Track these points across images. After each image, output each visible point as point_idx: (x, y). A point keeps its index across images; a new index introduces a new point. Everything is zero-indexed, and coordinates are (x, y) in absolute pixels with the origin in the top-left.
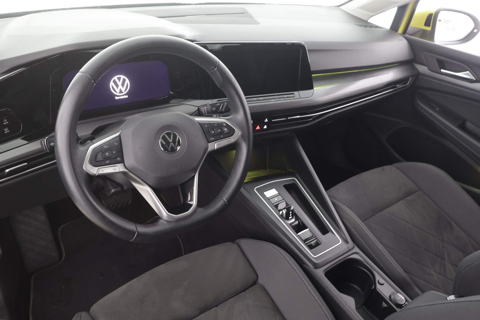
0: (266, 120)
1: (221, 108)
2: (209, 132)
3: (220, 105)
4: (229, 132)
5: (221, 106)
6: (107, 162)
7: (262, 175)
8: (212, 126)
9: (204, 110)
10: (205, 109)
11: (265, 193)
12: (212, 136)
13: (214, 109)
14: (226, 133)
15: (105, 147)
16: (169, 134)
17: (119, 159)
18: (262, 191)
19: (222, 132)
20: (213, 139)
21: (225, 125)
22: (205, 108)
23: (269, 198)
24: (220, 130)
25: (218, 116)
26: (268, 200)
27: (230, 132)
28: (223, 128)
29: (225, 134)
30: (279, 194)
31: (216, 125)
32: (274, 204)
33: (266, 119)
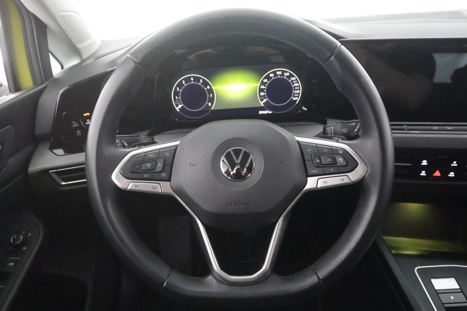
0: (455, 164)
1: (356, 130)
2: (312, 160)
3: (356, 126)
4: (345, 164)
5: (358, 127)
6: (146, 176)
7: (444, 249)
8: (319, 151)
9: (330, 131)
10: (331, 129)
11: (433, 281)
12: (316, 167)
13: (346, 130)
14: (340, 166)
15: (149, 156)
16: (237, 152)
17: (164, 175)
18: (428, 276)
19: (334, 163)
20: (316, 171)
21: (342, 152)
22: (332, 127)
23: (438, 292)
24: (330, 160)
25: (340, 139)
26: (436, 294)
27: (347, 165)
28: (336, 157)
29: (338, 167)
30: (460, 291)
31: (326, 150)
32: (446, 305)
33: (455, 162)
